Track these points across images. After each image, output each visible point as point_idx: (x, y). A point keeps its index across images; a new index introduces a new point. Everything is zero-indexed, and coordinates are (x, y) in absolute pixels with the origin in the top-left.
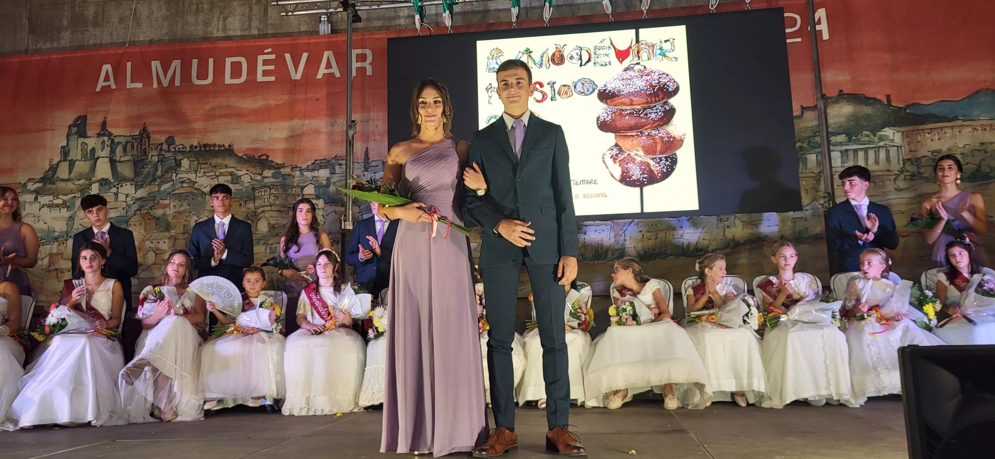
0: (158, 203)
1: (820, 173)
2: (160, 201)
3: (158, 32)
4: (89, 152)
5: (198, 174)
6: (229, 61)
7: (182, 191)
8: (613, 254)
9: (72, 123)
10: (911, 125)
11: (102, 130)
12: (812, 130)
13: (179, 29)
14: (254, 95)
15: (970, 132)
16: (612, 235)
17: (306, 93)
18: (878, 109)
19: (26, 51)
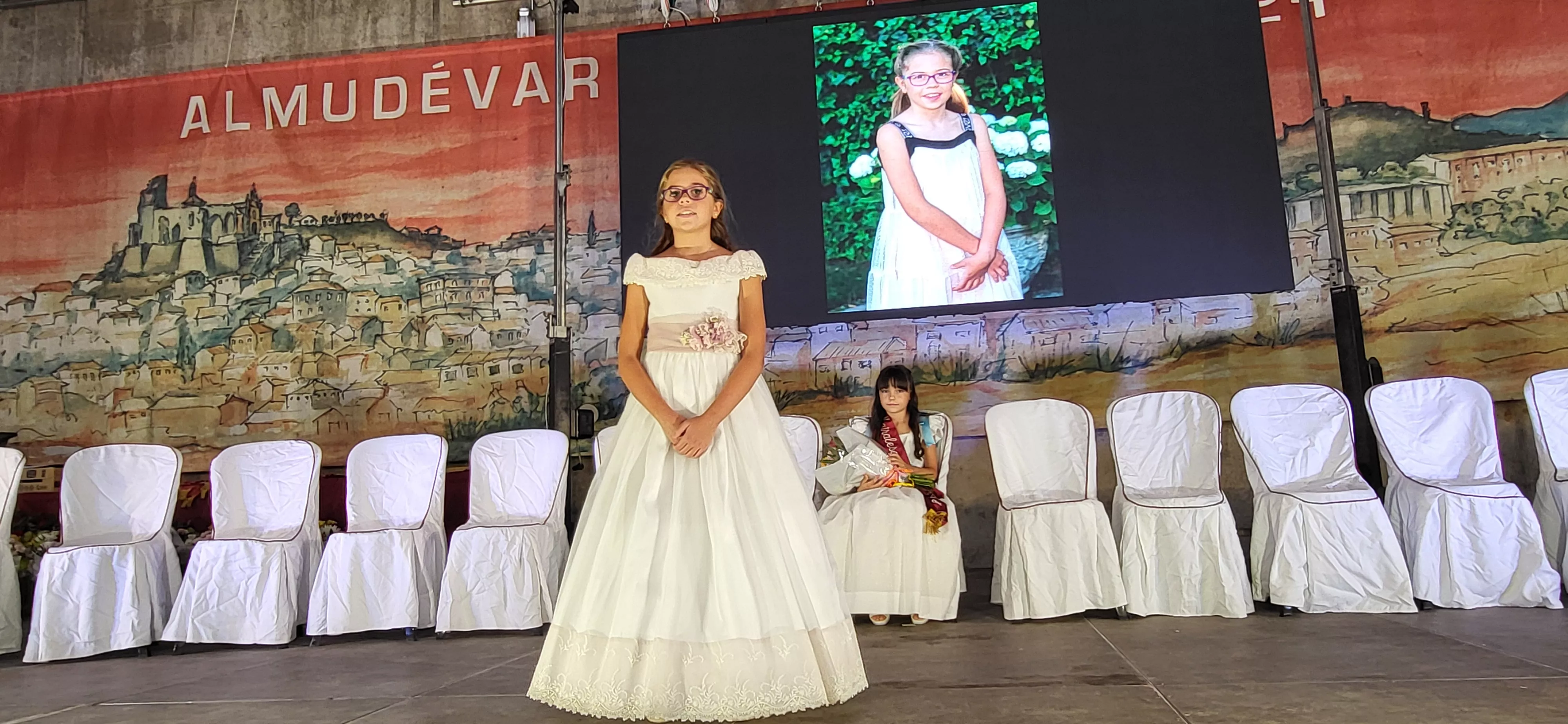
0: (275, 308)
1: (1317, 230)
2: (279, 304)
3: (275, 45)
4: (170, 231)
5: (335, 260)
6: (379, 83)
7: (310, 287)
8: (986, 370)
9: (145, 187)
10: (1462, 151)
11: (190, 196)
12: (1302, 163)
13: (306, 40)
14: (417, 134)
15: (1559, 157)
16: (984, 339)
17: (497, 130)
18: (1409, 125)
19: (80, 80)
